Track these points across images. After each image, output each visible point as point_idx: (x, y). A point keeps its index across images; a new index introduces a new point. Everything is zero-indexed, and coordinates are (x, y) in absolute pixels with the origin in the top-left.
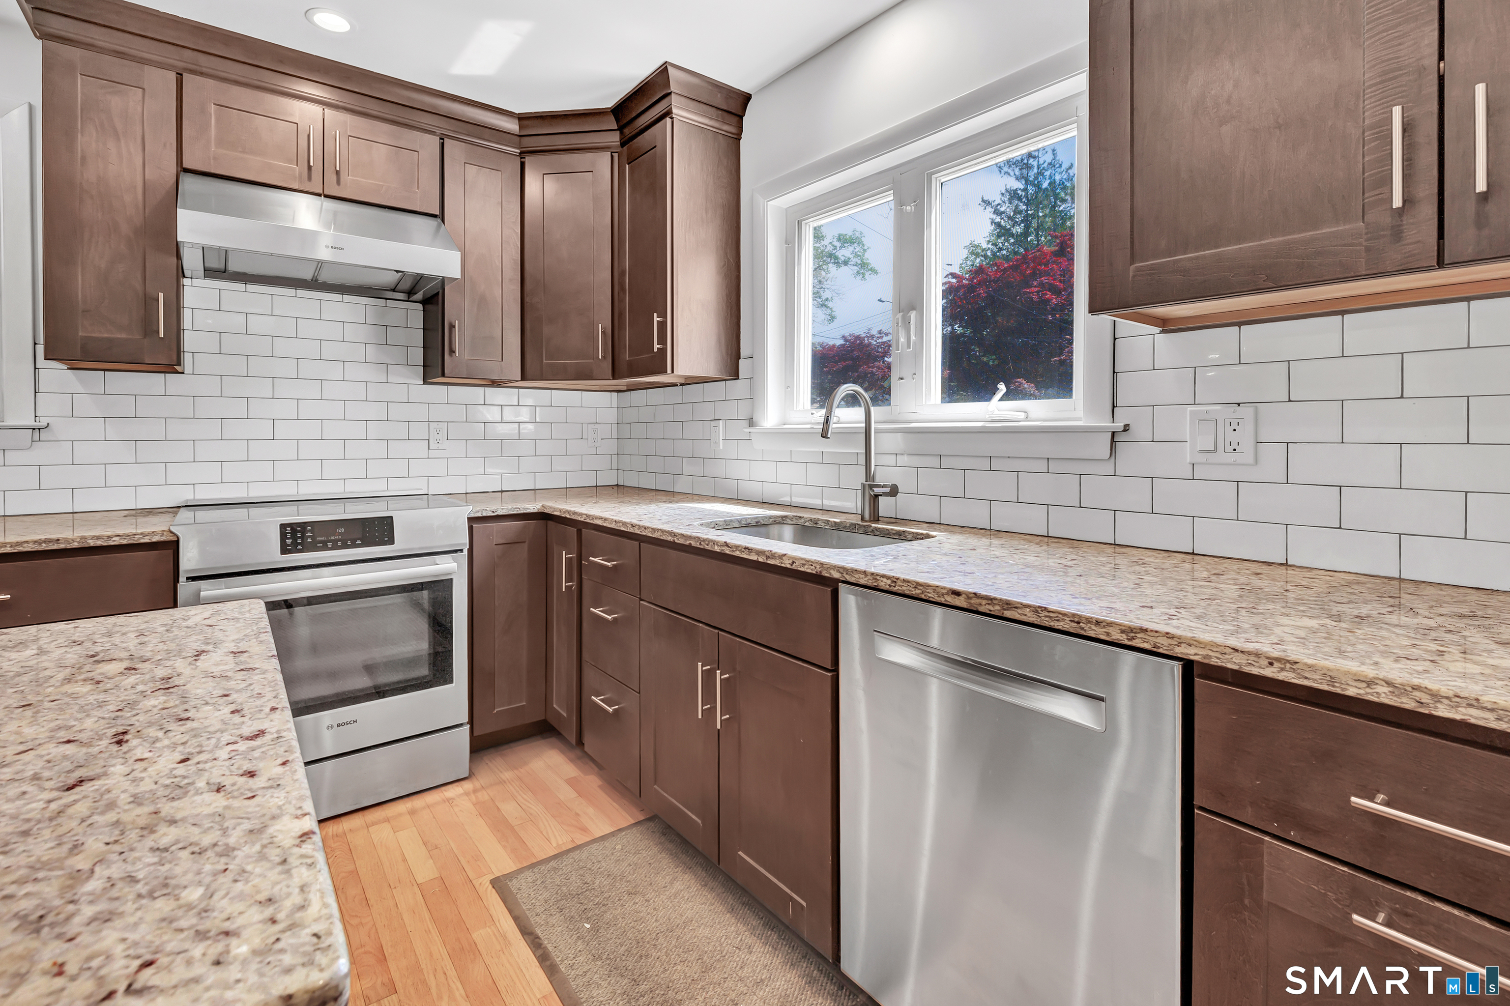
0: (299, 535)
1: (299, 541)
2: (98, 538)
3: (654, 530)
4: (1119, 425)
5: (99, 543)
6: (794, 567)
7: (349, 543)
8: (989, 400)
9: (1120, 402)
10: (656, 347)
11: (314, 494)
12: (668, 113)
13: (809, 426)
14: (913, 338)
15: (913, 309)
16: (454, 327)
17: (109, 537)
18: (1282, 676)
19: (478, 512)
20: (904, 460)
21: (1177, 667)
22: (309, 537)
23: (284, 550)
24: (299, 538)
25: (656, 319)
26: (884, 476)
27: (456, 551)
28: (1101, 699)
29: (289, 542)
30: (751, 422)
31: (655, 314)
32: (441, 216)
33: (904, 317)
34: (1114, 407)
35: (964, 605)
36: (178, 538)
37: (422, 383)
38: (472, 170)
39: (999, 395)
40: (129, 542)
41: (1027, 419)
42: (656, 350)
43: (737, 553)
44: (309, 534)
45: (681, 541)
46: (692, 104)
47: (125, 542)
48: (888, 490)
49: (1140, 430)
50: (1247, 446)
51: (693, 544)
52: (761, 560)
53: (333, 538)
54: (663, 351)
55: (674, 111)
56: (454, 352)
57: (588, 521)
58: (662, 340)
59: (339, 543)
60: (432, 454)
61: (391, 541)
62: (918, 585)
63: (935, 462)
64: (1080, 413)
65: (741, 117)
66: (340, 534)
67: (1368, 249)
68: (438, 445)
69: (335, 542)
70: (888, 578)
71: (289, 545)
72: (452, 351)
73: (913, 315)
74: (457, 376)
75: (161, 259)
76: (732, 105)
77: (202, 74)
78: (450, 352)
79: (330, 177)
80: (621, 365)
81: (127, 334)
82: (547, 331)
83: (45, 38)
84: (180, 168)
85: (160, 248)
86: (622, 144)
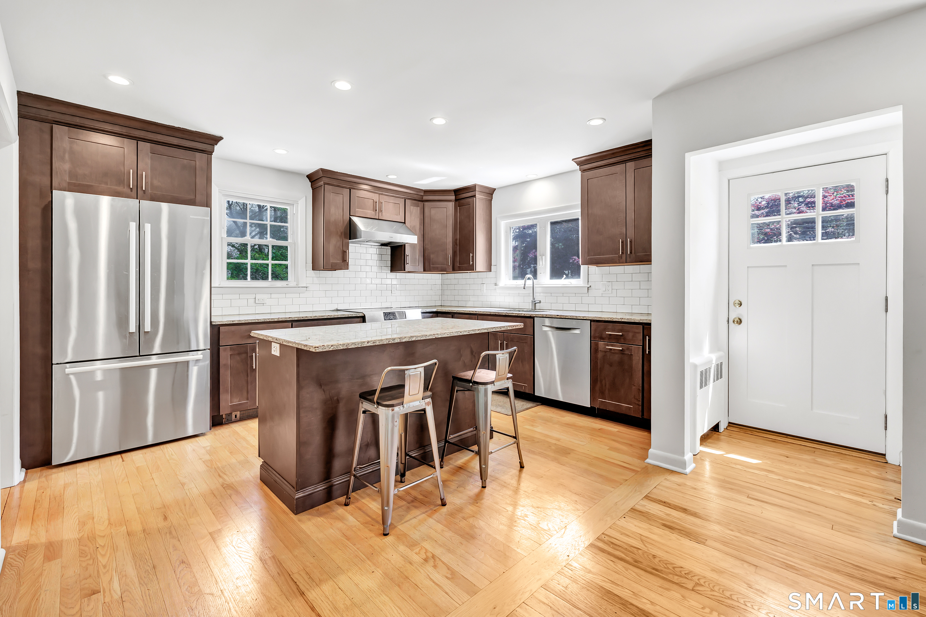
3: (484, 312)
4: (589, 286)
5: (351, 316)
6: (525, 315)
8: (561, 279)
9: (589, 281)
10: (471, 263)
12: (475, 196)
13: (515, 286)
14: (544, 263)
15: (544, 256)
18: (600, 319)
20: (542, 294)
21: (589, 321)
25: (471, 255)
26: (537, 299)
28: (580, 328)
30: (496, 285)
31: (471, 254)
32: (405, 223)
33: (541, 258)
34: (588, 282)
35: (559, 317)
36: (365, 315)
37: (390, 272)
38: (412, 207)
39: (563, 278)
41: (571, 284)
42: (471, 264)
43: (510, 314)
45: (493, 314)
46: (483, 194)
47: (355, 316)
48: (539, 301)
49: (593, 287)
50: (610, 290)
51: (497, 314)
52: (516, 315)
54: (473, 264)
55: (476, 196)
57: (458, 312)
58: (473, 261)
62: (551, 315)
63: (550, 295)
64: (582, 283)
65: (492, 194)
67: (618, 259)
70: (545, 315)
73: (544, 257)
74: (404, 270)
75: (346, 241)
76: (490, 192)
77: (354, 189)
78: (407, 263)
79: (380, 214)
80: (456, 267)
81: (339, 261)
82: (432, 256)
83: (325, 184)
84: (350, 215)
85: (346, 238)
86: (456, 200)
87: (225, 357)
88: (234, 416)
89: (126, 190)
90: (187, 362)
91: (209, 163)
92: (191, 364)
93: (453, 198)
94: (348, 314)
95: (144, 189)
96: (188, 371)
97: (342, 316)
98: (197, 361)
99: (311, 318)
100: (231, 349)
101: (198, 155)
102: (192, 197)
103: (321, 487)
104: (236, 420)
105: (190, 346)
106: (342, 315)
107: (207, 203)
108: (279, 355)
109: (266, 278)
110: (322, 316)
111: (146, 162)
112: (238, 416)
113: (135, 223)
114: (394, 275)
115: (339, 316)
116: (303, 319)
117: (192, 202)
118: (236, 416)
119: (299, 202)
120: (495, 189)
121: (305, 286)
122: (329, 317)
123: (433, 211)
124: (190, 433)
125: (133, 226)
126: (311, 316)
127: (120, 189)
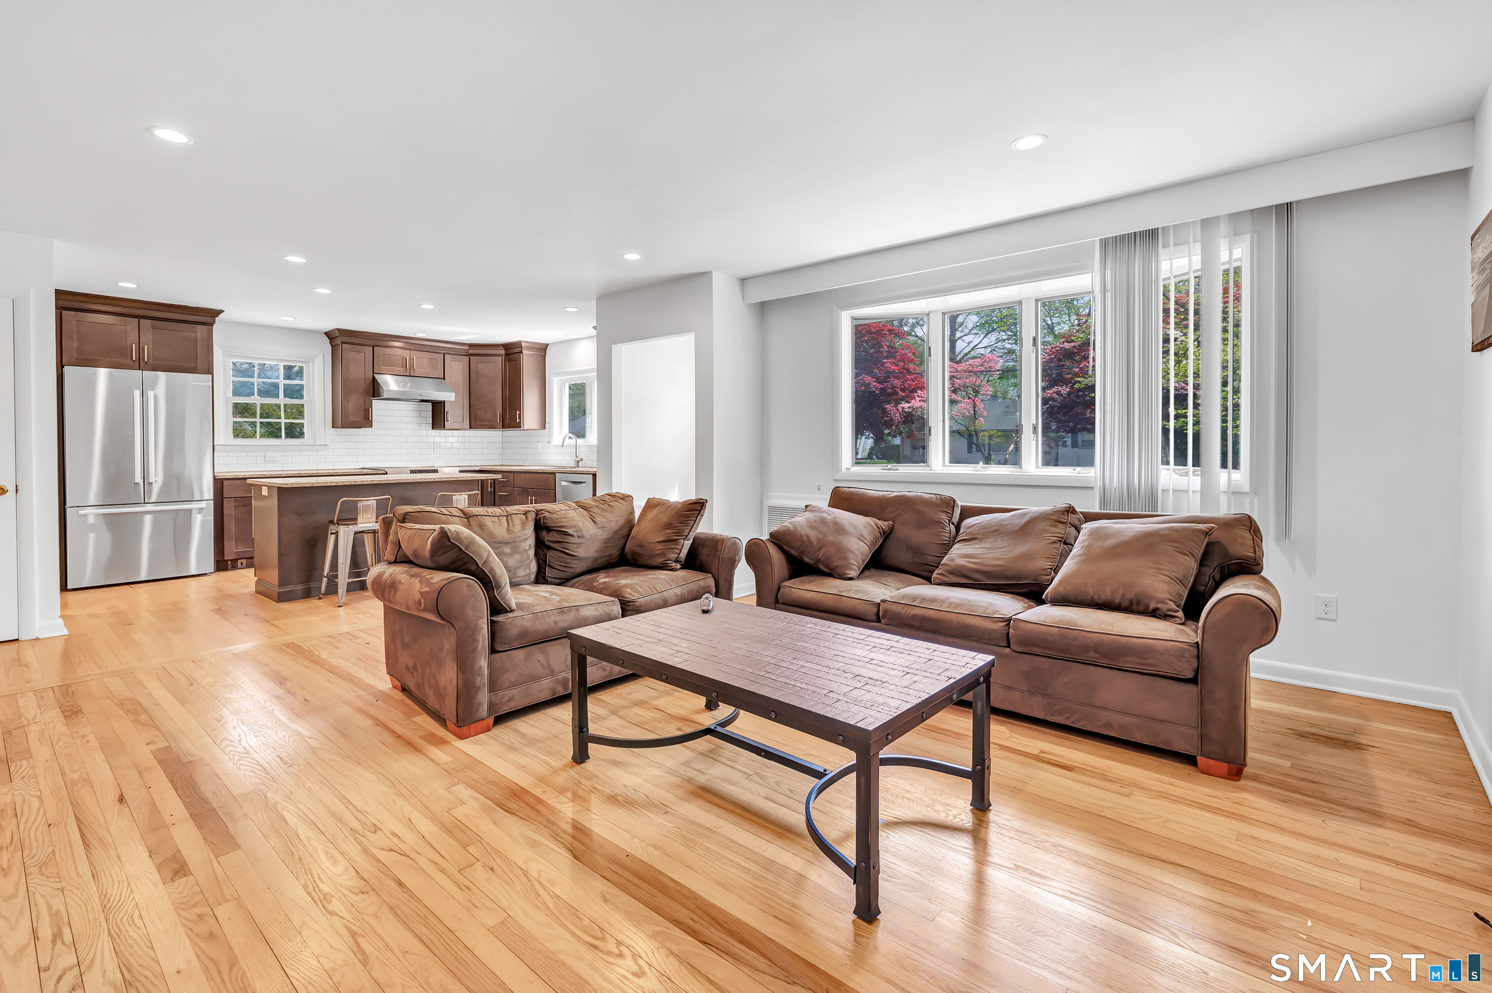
10: (518, 420)
12: (521, 352)
16: (445, 414)
25: (518, 412)
26: (580, 457)
28: (586, 482)
30: (549, 442)
32: (444, 379)
35: (578, 472)
37: (431, 429)
38: (454, 364)
42: (518, 422)
46: (532, 350)
54: (520, 420)
55: (524, 351)
58: (520, 418)
65: (546, 351)
72: (443, 420)
74: (444, 427)
75: (368, 399)
76: (542, 350)
77: (379, 346)
78: (447, 421)
79: (412, 370)
80: (506, 425)
81: (359, 418)
82: (479, 413)
83: (342, 343)
84: (373, 373)
85: (369, 395)
86: (506, 355)
87: (229, 508)
88: (239, 564)
89: (129, 362)
90: (190, 510)
91: (210, 334)
92: (194, 513)
93: (503, 352)
95: (146, 360)
96: (190, 518)
98: (201, 510)
100: (235, 501)
101: (199, 327)
102: (193, 365)
103: (300, 587)
104: (242, 567)
105: (192, 495)
107: (209, 371)
108: (267, 495)
109: (280, 437)
111: (148, 336)
112: (244, 564)
113: (139, 391)
114: (436, 432)
117: (192, 370)
118: (242, 564)
119: (316, 360)
120: (547, 345)
121: (324, 444)
123: (480, 366)
124: (194, 572)
125: (137, 394)
127: (123, 361)
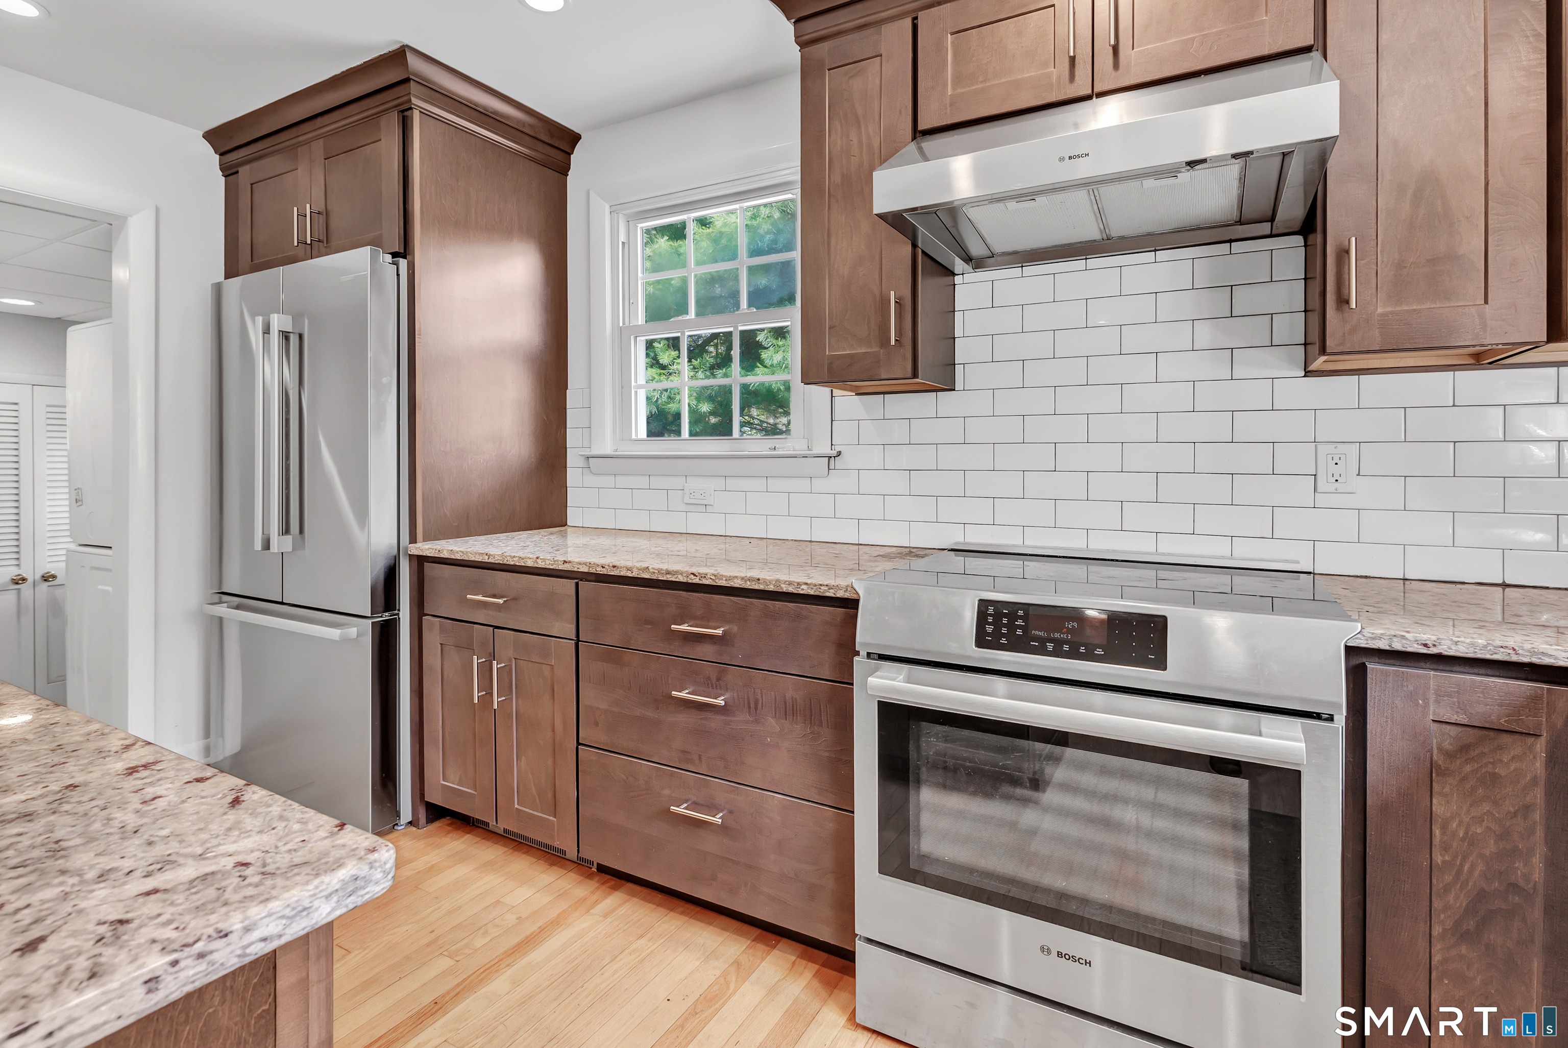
0: (1005, 621)
1: (1004, 630)
2: (790, 583)
5: (791, 589)
7: (1082, 649)
11: (1114, 551)
16: (1347, 252)
17: (798, 584)
19: (1380, 638)
22: (1020, 627)
23: (981, 641)
24: (1005, 626)
27: (1317, 716)
29: (989, 628)
36: (859, 597)
37: (1303, 374)
40: (816, 594)
44: (1020, 622)
47: (812, 592)
53: (1057, 635)
56: (1348, 302)
59: (1066, 648)
60: (1322, 500)
61: (1161, 663)
66: (1069, 631)
68: (1337, 484)
69: (1058, 643)
71: (989, 634)
72: (1342, 301)
79: (1104, 62)
83: (803, 48)
84: (916, 133)
87: (432, 646)
94: (778, 581)
95: (309, 241)
97: (748, 585)
99: (629, 574)
100: (442, 628)
101: (384, 122)
106: (751, 579)
110: (668, 573)
113: (261, 317)
115: (737, 584)
116: (604, 571)
122: (694, 581)
125: (259, 324)
126: (630, 564)
